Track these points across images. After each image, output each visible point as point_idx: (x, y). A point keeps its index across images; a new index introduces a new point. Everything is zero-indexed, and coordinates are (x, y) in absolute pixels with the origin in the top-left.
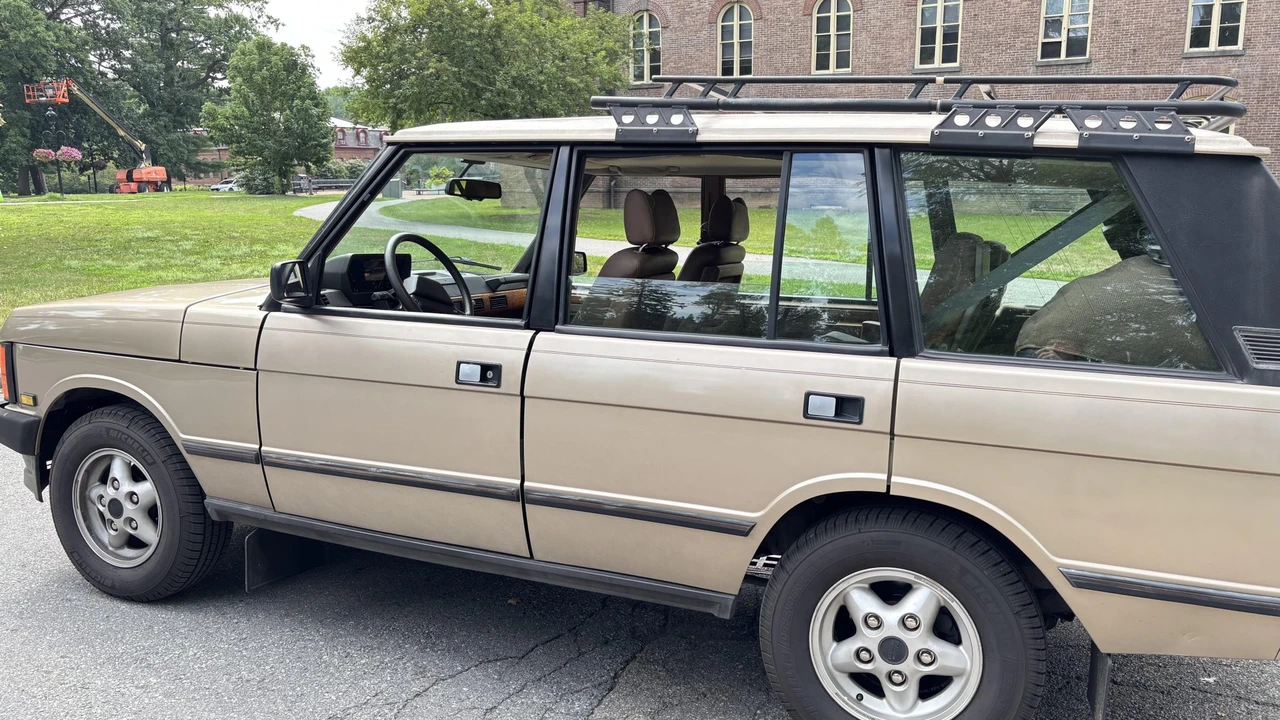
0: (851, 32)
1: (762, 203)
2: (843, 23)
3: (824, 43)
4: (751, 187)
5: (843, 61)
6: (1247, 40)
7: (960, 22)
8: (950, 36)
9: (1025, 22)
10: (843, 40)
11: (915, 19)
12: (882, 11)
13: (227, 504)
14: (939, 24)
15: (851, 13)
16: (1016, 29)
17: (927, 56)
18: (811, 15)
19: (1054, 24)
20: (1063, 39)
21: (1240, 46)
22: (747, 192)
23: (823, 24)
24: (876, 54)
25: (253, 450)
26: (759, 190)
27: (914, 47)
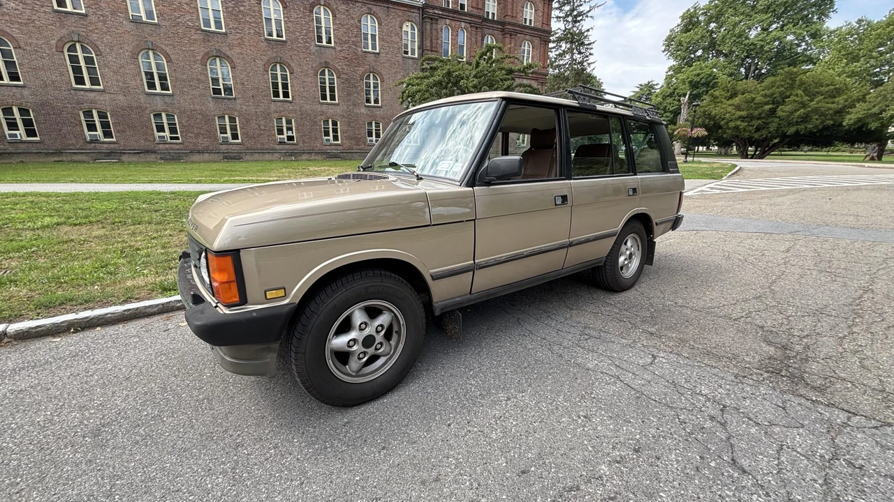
0: (97, 66)
1: (56, 159)
2: (89, 61)
3: (77, 70)
4: (42, 149)
5: (94, 81)
6: (293, 97)
7: (167, 72)
8: (163, 78)
9: (203, 78)
10: (91, 71)
11: (139, 66)
12: (116, 58)
13: (447, 302)
14: (154, 71)
15: (94, 55)
16: (198, 80)
17: (152, 85)
18: (63, 52)
19: (215, 81)
20: (221, 87)
21: (290, 99)
22: (41, 153)
23: (74, 59)
24: (118, 81)
25: (471, 264)
26: (51, 151)
27: (142, 80)
